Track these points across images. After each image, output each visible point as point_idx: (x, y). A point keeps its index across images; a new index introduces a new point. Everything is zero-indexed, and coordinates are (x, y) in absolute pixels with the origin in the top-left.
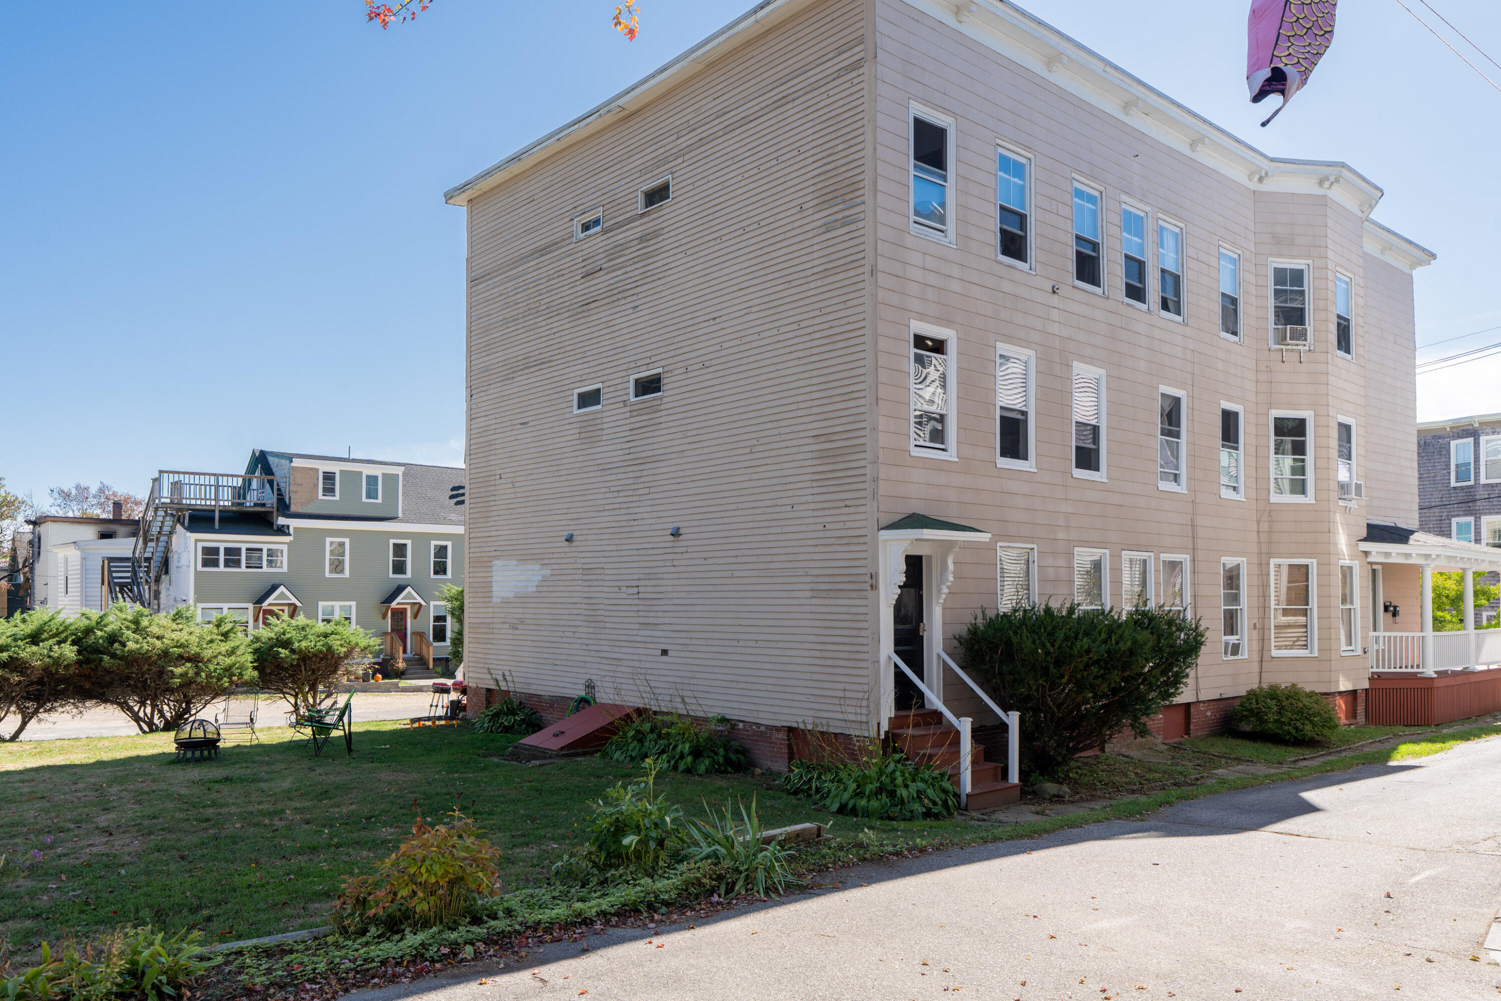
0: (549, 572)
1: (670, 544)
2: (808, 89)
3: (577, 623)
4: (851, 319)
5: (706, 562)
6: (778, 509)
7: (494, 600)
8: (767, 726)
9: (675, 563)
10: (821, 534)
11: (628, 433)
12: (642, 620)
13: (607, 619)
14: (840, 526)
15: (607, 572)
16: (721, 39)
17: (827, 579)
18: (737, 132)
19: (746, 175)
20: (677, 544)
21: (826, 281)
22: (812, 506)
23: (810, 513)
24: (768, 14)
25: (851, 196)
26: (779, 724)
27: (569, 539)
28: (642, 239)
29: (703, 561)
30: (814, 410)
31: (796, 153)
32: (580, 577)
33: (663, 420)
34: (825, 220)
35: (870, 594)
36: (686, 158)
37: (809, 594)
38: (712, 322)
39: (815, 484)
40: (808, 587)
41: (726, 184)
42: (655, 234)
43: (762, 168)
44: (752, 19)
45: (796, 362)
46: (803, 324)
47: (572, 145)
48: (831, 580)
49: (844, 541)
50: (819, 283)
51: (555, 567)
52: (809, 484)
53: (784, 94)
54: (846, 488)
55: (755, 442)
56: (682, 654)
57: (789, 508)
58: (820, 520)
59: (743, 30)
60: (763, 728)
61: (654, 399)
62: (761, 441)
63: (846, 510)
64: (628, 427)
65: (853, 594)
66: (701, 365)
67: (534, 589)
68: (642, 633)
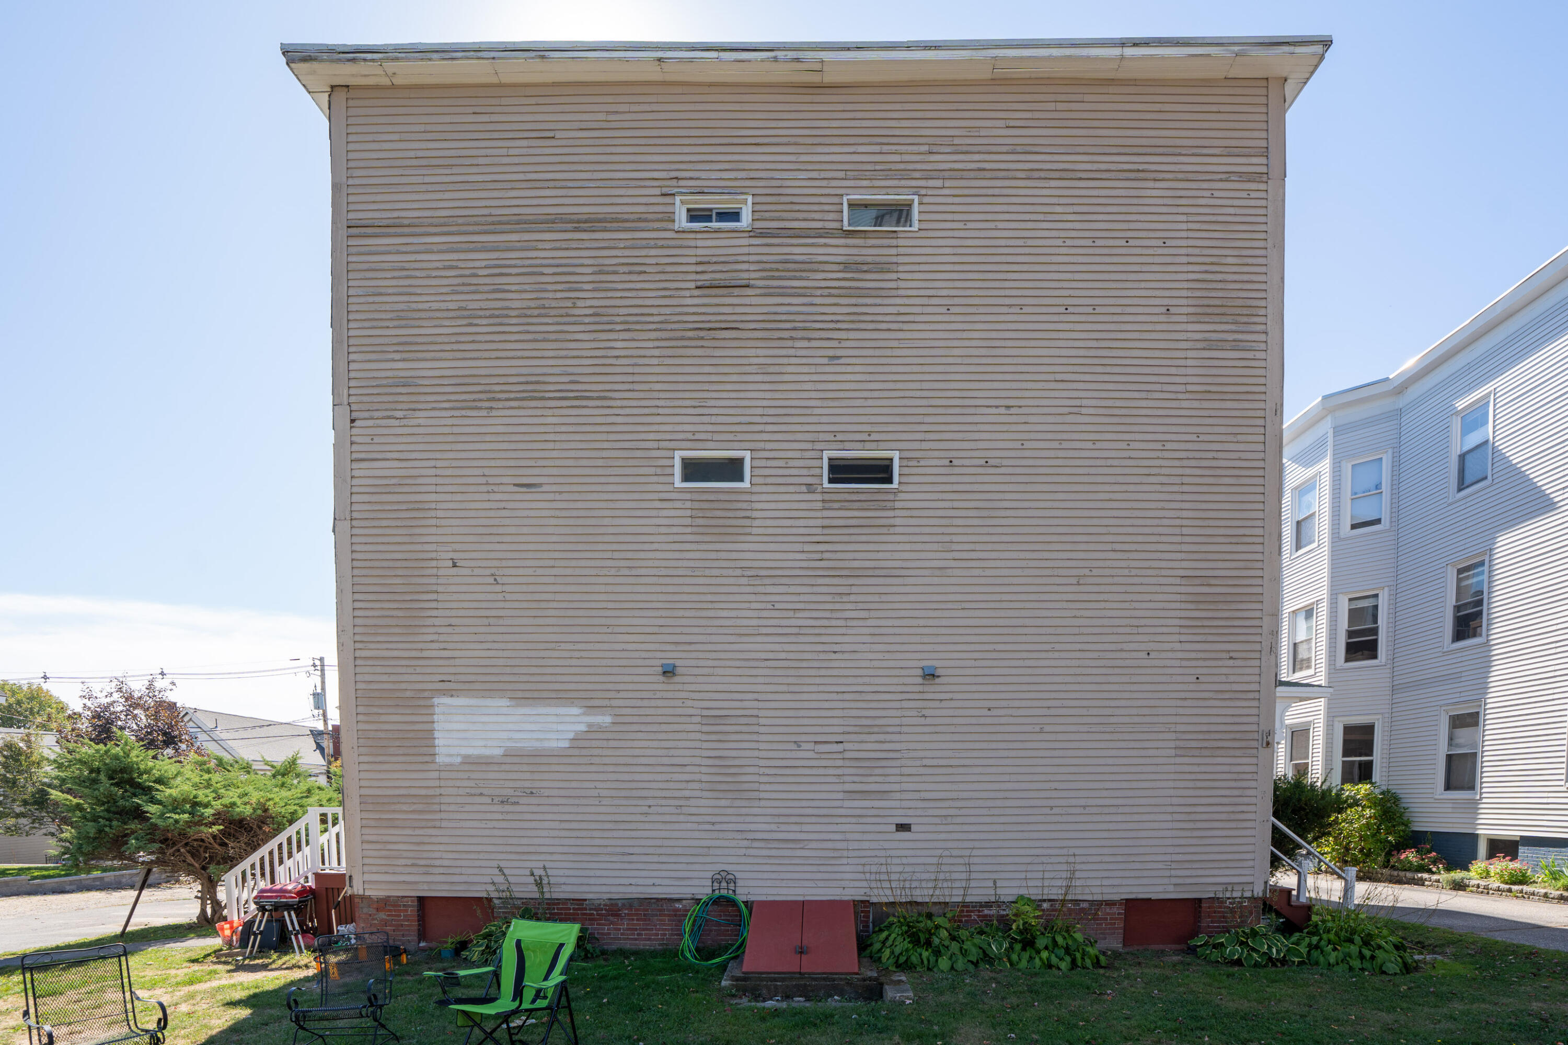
0: (608, 719)
1: (920, 688)
2: (1180, 176)
3: (687, 793)
4: (1243, 456)
5: (989, 713)
6: (1124, 655)
7: (438, 759)
8: (1091, 902)
9: (924, 712)
10: (1192, 687)
11: (819, 531)
12: (848, 787)
13: (762, 787)
14: (1223, 679)
15: (762, 721)
16: (1055, 52)
17: (1201, 736)
18: (1053, 183)
19: (1069, 242)
20: (926, 688)
21: (1206, 404)
22: (1180, 655)
23: (1177, 663)
24: (1143, 58)
25: (1245, 319)
26: (1116, 897)
27: (669, 672)
28: (846, 266)
29: (986, 712)
30: (1185, 548)
31: (1160, 243)
32: (698, 728)
33: (898, 521)
34: (1207, 335)
35: (1263, 752)
36: (948, 183)
37: (1173, 752)
38: (1003, 410)
39: (1183, 630)
40: (1172, 744)
41: (1030, 242)
42: (882, 268)
43: (1099, 242)
44: (1116, 52)
45: (1159, 488)
46: (1169, 446)
48: (1207, 736)
49: (1227, 696)
50: (1196, 404)
51: (618, 711)
52: (1177, 630)
53: (1141, 167)
54: (1232, 638)
55: (1087, 572)
56: (941, 828)
57: (1144, 655)
58: (1192, 671)
59: (1097, 59)
60: (1085, 905)
61: (879, 491)
62: (1095, 572)
63: (1231, 663)
64: (819, 522)
65: (1238, 753)
66: (982, 462)
67: (566, 744)
68: (847, 804)
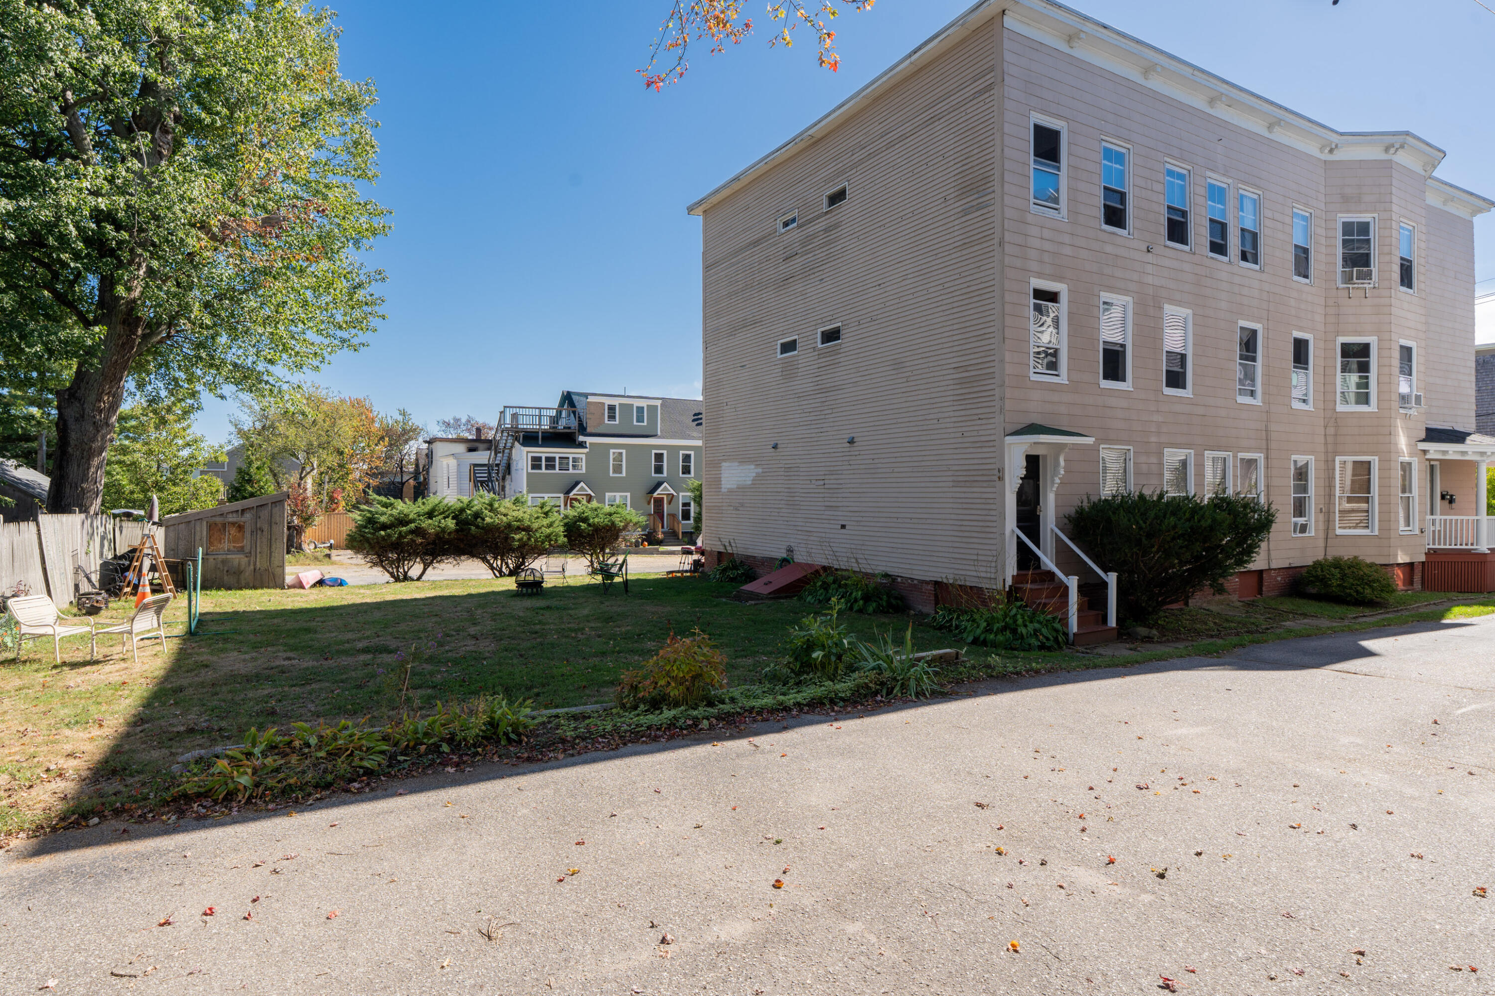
0: (760, 470)
1: (848, 449)
2: (951, 109)
3: (781, 506)
4: (983, 280)
5: (873, 462)
6: (928, 422)
7: (723, 490)
8: (919, 580)
9: (851, 462)
10: (960, 440)
11: (816, 370)
12: (827, 504)
13: (802, 503)
14: (975, 433)
15: (801, 470)
16: (884, 79)
17: (965, 473)
18: (897, 146)
19: (903, 178)
20: (852, 449)
21: (964, 252)
22: (953, 420)
23: (952, 425)
24: (920, 57)
25: (983, 187)
26: (928, 579)
27: (775, 447)
28: (826, 230)
29: (871, 461)
30: (955, 349)
31: (941, 158)
32: (782, 473)
33: (841, 360)
34: (964, 207)
35: (998, 483)
36: (859, 168)
37: (951, 484)
38: (878, 288)
39: (955, 403)
40: (951, 479)
41: (888, 186)
42: (836, 226)
43: (915, 172)
44: (908, 62)
45: (942, 314)
46: (946, 285)
47: (775, 167)
48: (968, 473)
49: (978, 445)
50: (959, 254)
51: (765, 466)
52: (951, 403)
53: (932, 115)
54: (980, 405)
55: (910, 373)
56: (856, 528)
57: (936, 421)
58: (960, 429)
59: (901, 71)
60: (916, 582)
61: (836, 345)
62: (914, 373)
63: (980, 422)
64: (816, 366)
65: (985, 484)
66: (869, 319)
67: (750, 483)
68: (827, 513)
